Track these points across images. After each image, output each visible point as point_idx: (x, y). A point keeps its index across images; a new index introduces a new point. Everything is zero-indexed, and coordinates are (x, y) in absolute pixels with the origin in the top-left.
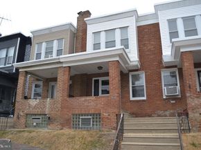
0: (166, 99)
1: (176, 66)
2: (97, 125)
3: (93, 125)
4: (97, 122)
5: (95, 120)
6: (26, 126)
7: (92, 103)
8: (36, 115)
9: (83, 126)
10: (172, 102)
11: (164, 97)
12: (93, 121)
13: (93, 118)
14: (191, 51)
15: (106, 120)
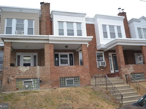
0: (99, 68)
1: (103, 51)
2: (77, 83)
3: (75, 84)
4: (77, 82)
5: (76, 80)
6: (17, 89)
7: (73, 70)
8: (27, 79)
9: (68, 85)
10: (102, 70)
11: (98, 67)
12: (75, 82)
13: (75, 79)
14: (121, 45)
15: (83, 80)
